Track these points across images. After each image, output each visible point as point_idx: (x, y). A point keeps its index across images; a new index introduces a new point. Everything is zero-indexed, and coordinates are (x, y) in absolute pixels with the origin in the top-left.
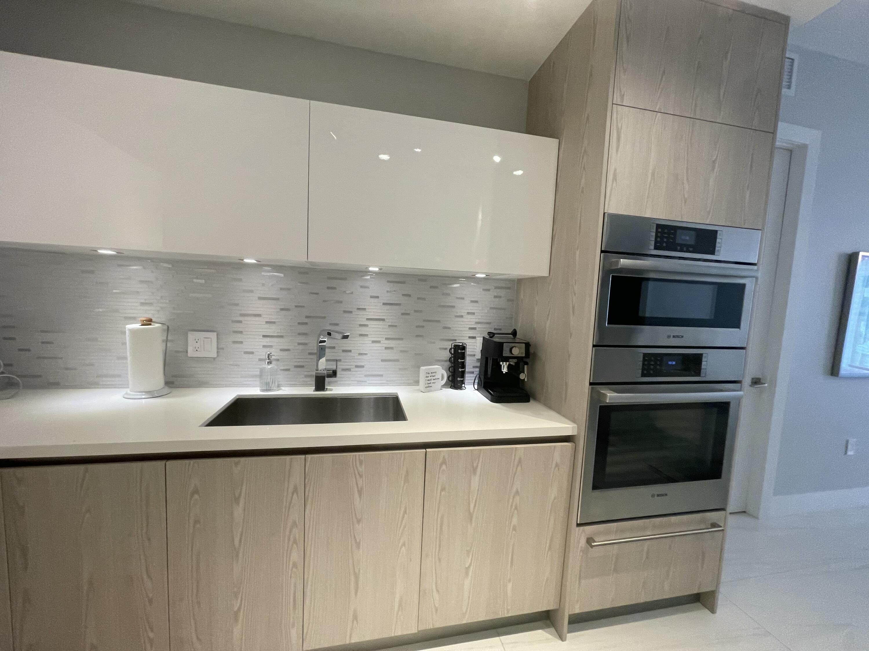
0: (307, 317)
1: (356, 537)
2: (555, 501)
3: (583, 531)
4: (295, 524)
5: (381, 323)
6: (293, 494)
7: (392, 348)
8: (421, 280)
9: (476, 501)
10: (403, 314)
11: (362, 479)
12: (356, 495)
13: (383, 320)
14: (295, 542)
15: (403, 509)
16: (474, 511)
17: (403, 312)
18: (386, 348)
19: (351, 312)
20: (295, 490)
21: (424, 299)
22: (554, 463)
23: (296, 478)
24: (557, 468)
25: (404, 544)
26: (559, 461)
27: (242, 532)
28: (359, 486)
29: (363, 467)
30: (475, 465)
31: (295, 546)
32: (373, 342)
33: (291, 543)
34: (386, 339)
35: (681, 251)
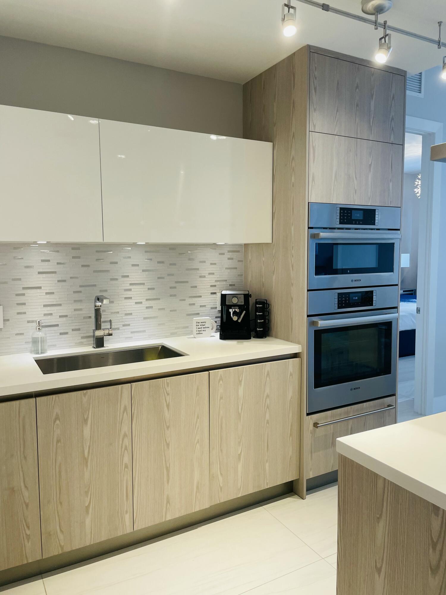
0: (81, 286)
1: (167, 440)
2: (292, 400)
3: (311, 418)
4: (125, 435)
5: (142, 286)
6: (124, 413)
7: (151, 307)
8: (170, 249)
9: (242, 405)
10: (158, 278)
11: (169, 397)
12: (166, 408)
13: (143, 284)
14: (126, 449)
15: (196, 416)
16: (241, 412)
17: (159, 276)
18: (147, 308)
19: (117, 279)
20: (125, 409)
21: (175, 264)
22: (289, 373)
23: (126, 401)
24: (291, 377)
25: (198, 442)
26: (292, 371)
27: (90, 445)
28: (168, 402)
29: (169, 388)
30: (240, 379)
31: (126, 451)
32: (136, 303)
33: (123, 449)
34: (147, 300)
35: (356, 224)
